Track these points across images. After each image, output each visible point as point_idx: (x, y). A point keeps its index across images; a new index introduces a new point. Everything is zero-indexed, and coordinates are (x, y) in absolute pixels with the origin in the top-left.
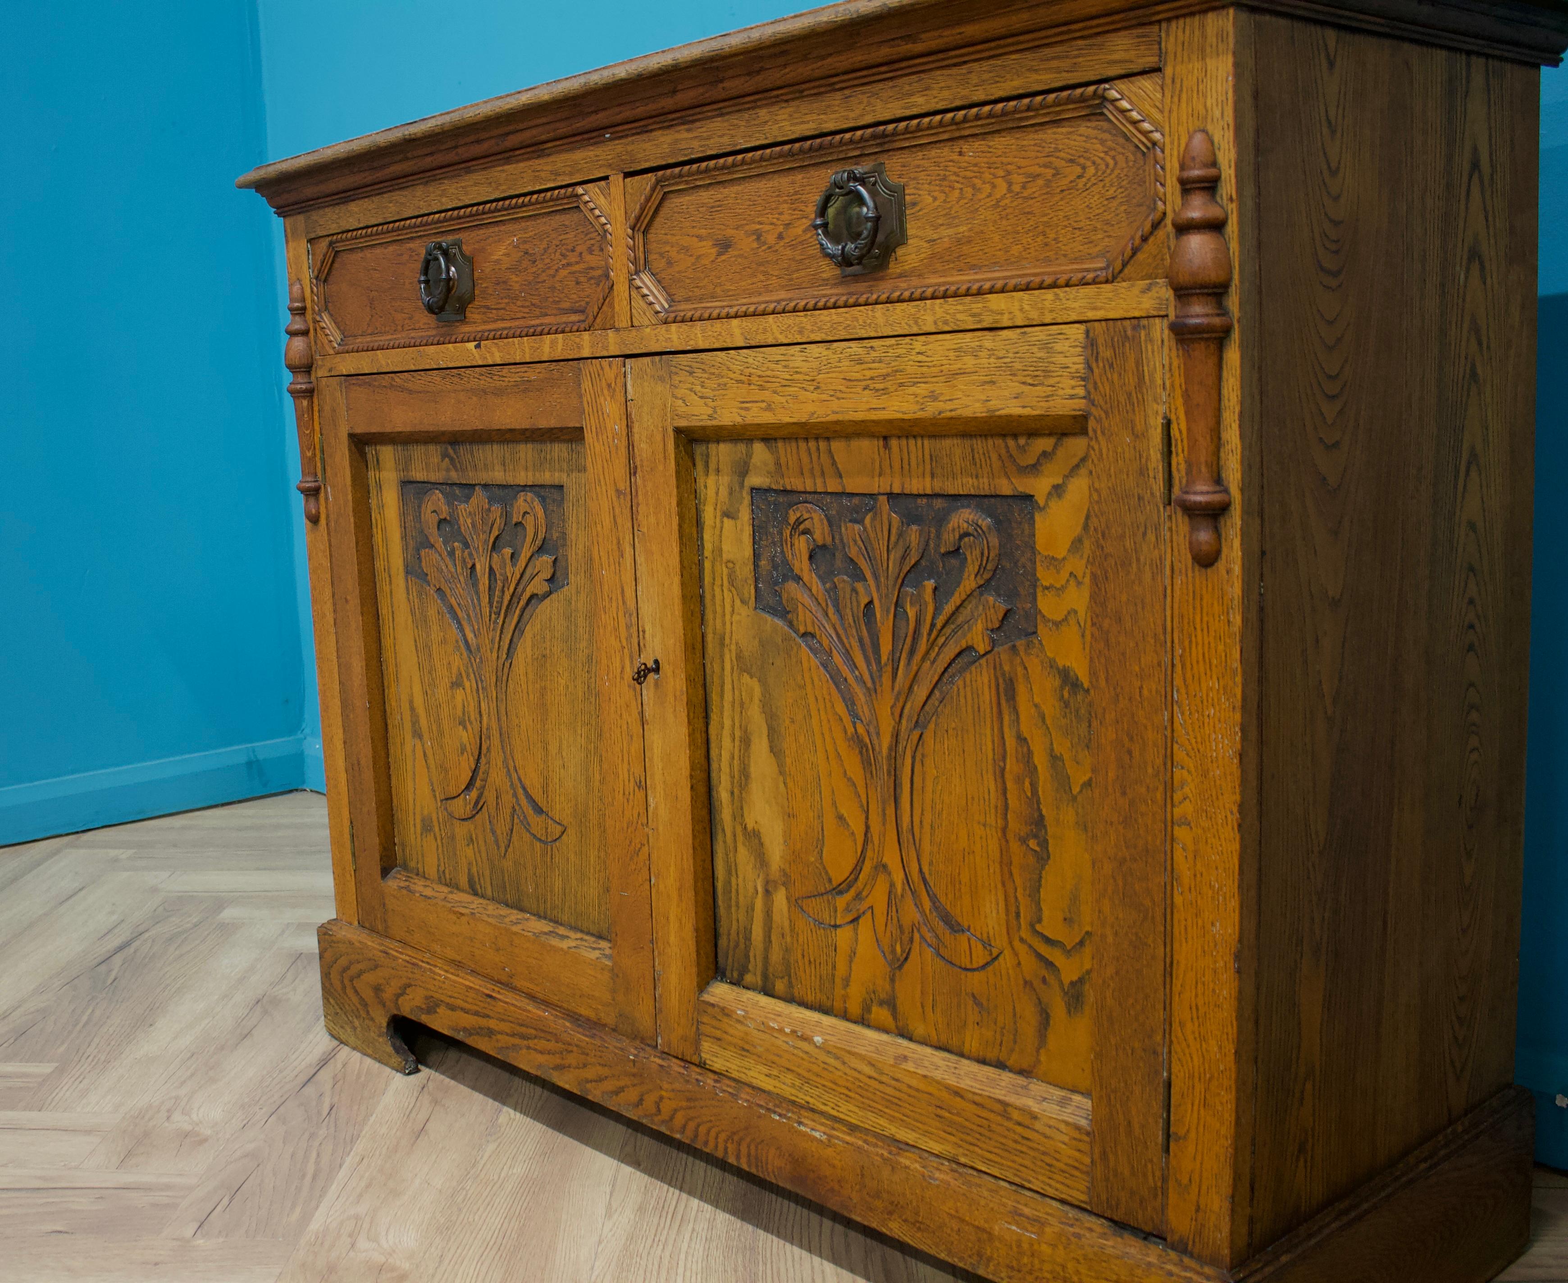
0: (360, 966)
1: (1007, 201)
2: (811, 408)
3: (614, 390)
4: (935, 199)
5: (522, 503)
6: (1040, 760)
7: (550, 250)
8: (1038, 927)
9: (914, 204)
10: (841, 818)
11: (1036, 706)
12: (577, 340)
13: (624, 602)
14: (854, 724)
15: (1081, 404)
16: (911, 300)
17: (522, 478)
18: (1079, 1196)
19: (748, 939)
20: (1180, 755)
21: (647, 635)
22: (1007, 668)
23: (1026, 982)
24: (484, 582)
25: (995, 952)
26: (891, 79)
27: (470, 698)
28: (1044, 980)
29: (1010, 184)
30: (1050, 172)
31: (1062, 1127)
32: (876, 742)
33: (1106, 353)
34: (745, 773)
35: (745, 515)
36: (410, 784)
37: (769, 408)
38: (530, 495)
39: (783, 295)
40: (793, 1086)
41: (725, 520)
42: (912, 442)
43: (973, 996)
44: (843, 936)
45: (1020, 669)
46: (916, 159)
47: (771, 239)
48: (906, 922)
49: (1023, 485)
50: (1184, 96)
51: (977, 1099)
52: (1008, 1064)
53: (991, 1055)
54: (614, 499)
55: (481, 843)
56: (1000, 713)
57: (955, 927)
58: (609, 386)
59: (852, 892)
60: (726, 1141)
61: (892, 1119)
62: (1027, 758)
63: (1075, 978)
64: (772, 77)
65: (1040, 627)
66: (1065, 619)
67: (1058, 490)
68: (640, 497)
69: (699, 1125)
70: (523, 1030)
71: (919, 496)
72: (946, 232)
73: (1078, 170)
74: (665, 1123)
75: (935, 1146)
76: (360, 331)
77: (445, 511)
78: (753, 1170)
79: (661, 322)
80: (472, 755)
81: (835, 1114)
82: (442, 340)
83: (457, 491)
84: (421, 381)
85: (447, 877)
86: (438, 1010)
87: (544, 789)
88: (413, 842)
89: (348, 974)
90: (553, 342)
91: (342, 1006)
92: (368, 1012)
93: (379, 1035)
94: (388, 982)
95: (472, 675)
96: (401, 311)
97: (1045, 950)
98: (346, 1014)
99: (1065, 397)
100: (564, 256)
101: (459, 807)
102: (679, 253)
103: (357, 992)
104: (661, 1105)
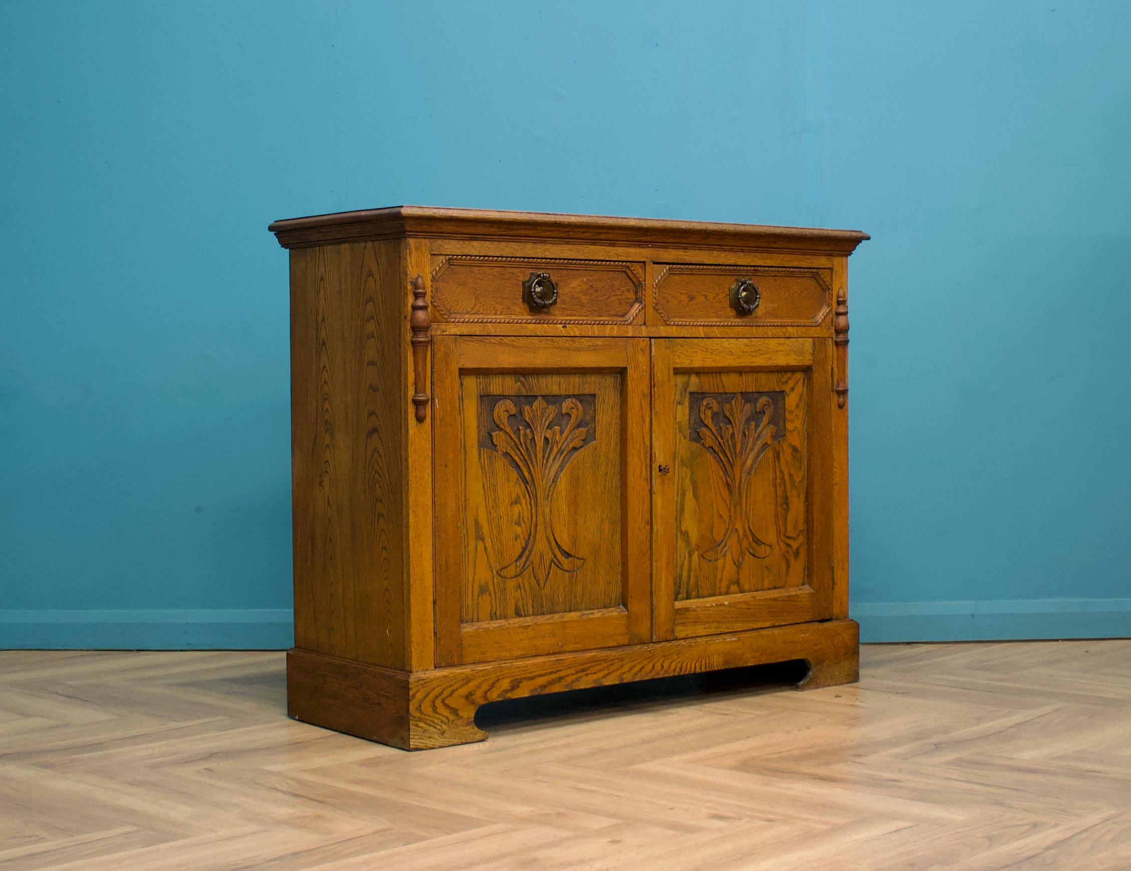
0: (454, 688)
1: (789, 298)
3: (644, 352)
5: (566, 405)
6: (787, 477)
7: (607, 287)
8: (786, 534)
10: (721, 516)
11: (786, 459)
12: (625, 329)
13: (644, 443)
14: (726, 480)
15: (810, 362)
16: (763, 326)
17: (570, 391)
18: (808, 618)
19: (681, 579)
20: (835, 464)
21: (657, 455)
22: (777, 448)
23: (782, 555)
24: (540, 445)
25: (773, 548)
26: (761, 253)
27: (525, 509)
28: (788, 552)
29: (789, 293)
30: (800, 292)
31: (806, 595)
32: (734, 484)
33: (817, 346)
34: (682, 509)
35: (687, 404)
36: (471, 570)
38: (574, 400)
39: (716, 320)
40: (716, 627)
41: (678, 405)
42: (750, 374)
43: (767, 567)
44: (720, 563)
45: (781, 448)
47: (711, 298)
48: (743, 548)
49: (782, 388)
53: (772, 586)
54: (642, 398)
55: (527, 586)
56: (775, 466)
57: (761, 544)
58: (642, 350)
59: (723, 544)
60: (695, 664)
62: (783, 479)
63: (796, 547)
65: (786, 434)
66: (794, 430)
67: (793, 389)
68: (656, 396)
69: (682, 664)
70: (584, 667)
71: (750, 393)
72: (770, 305)
73: (807, 293)
74: (666, 672)
75: (767, 624)
76: (464, 312)
77: (513, 410)
78: (708, 670)
79: (668, 325)
80: (524, 539)
81: (732, 630)
82: (538, 321)
83: (522, 400)
84: (522, 342)
85: (498, 614)
86: (521, 685)
87: (574, 544)
88: (470, 603)
89: (440, 698)
90: (611, 328)
91: (431, 723)
92: (458, 715)
93: (466, 726)
94: (478, 687)
95: (527, 495)
96: (502, 304)
97: (789, 541)
98: (435, 727)
99: (807, 360)
100: (614, 291)
101: (511, 571)
102: (671, 298)
103: (447, 707)
104: (664, 664)
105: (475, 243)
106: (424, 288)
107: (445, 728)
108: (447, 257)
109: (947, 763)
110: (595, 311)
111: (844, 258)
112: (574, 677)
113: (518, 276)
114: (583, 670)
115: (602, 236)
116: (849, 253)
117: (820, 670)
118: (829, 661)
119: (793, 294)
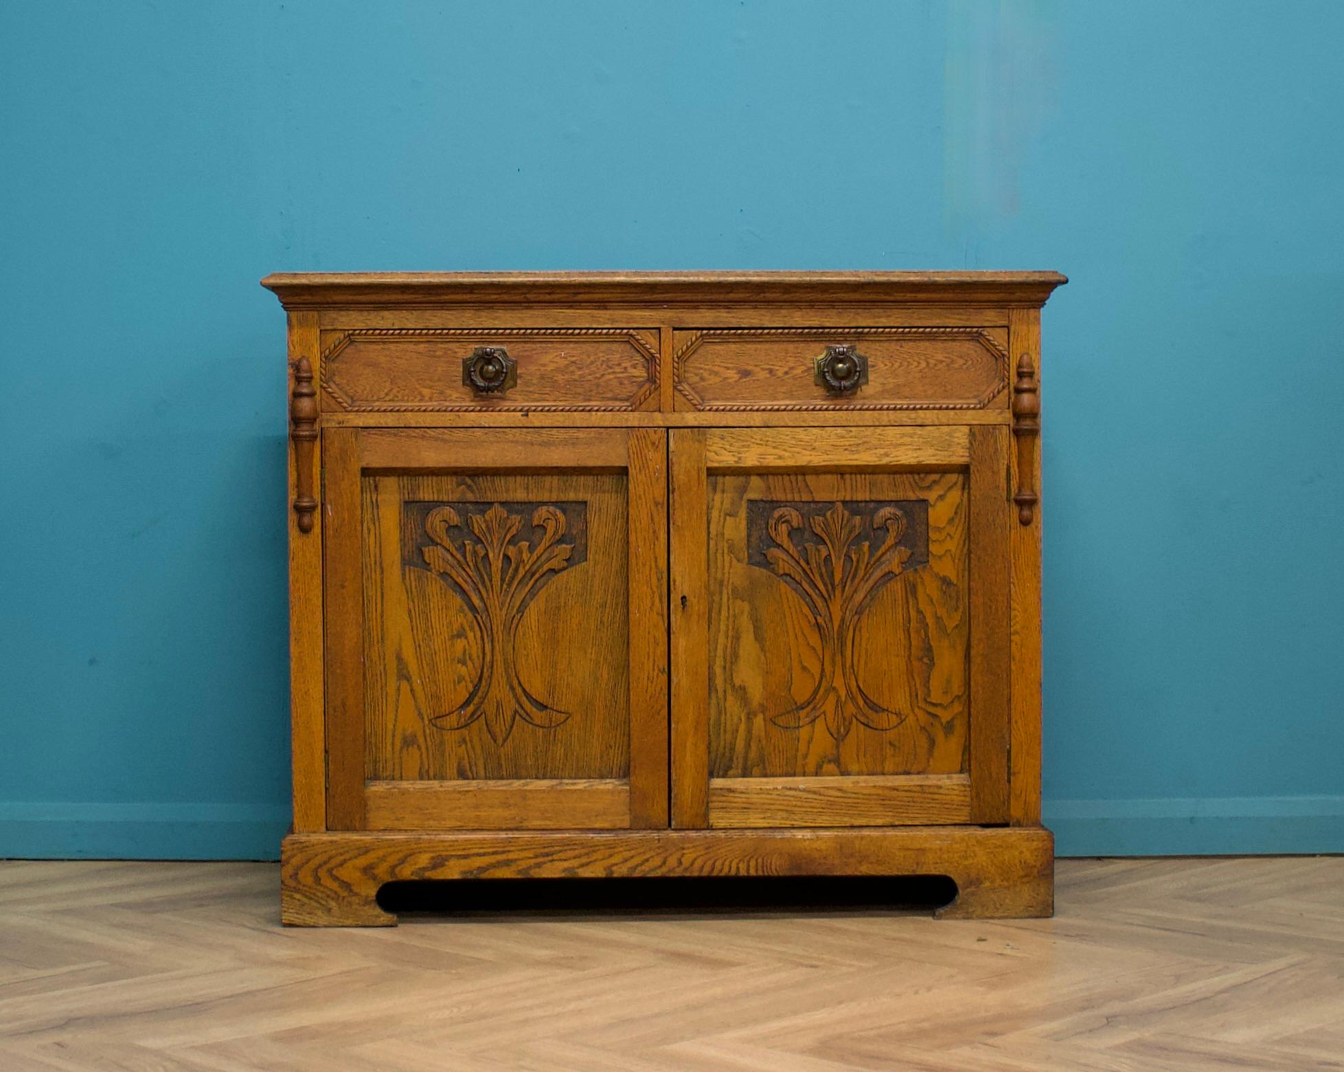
1: (926, 370)
2: (809, 458)
3: (657, 447)
4: (886, 365)
5: (543, 512)
6: (930, 621)
7: (597, 363)
8: (928, 700)
9: (873, 366)
10: (804, 668)
11: (928, 595)
12: (625, 416)
13: (657, 566)
14: (816, 619)
15: (967, 459)
16: (874, 409)
17: (545, 497)
18: (963, 818)
19: (732, 749)
20: (1014, 605)
21: (677, 583)
22: (911, 579)
23: (921, 728)
24: (497, 564)
25: (903, 717)
27: (473, 644)
28: (932, 724)
29: (928, 363)
30: (948, 361)
31: (955, 787)
32: (829, 626)
33: (979, 438)
34: (735, 656)
35: (743, 514)
36: (390, 716)
37: (780, 457)
38: (552, 508)
39: (789, 402)
40: (783, 818)
41: (728, 518)
42: (858, 476)
43: (891, 743)
44: (804, 733)
45: (919, 580)
46: (877, 346)
47: (780, 373)
48: (847, 715)
49: (922, 495)
50: (1019, 340)
51: (906, 788)
52: (912, 771)
53: (900, 770)
54: (653, 507)
55: (476, 739)
56: (907, 602)
57: (879, 710)
58: (653, 444)
59: (811, 706)
60: (738, 864)
61: (851, 816)
62: (923, 620)
63: (949, 718)
64: (796, 296)
65: (930, 559)
66: (944, 555)
67: (941, 497)
68: (677, 506)
69: (716, 860)
70: (546, 850)
71: (861, 502)
72: (890, 380)
73: (964, 362)
74: (686, 869)
75: (880, 822)
76: (375, 398)
77: (455, 519)
78: (760, 873)
79: (699, 410)
80: (471, 682)
81: (813, 825)
82: (484, 409)
83: (470, 507)
84: (460, 434)
85: (432, 774)
86: (447, 863)
87: (551, 693)
88: (389, 756)
89: (325, 868)
90: (603, 416)
91: (312, 896)
92: (351, 891)
93: (364, 905)
94: (383, 859)
95: (477, 628)
96: (431, 387)
97: (931, 709)
98: (317, 901)
99: (959, 456)
100: (611, 368)
101: (453, 720)
102: (710, 374)
103: (336, 878)
104: (683, 860)
105: (386, 314)
106: (311, 371)
107: (333, 904)
108: (346, 333)
109: (1117, 1048)
110: (579, 394)
111: (1032, 311)
112: (533, 861)
113: (456, 352)
114: (547, 855)
115: (580, 297)
116: (1041, 303)
117: (973, 894)
118: (992, 882)
119: (935, 365)
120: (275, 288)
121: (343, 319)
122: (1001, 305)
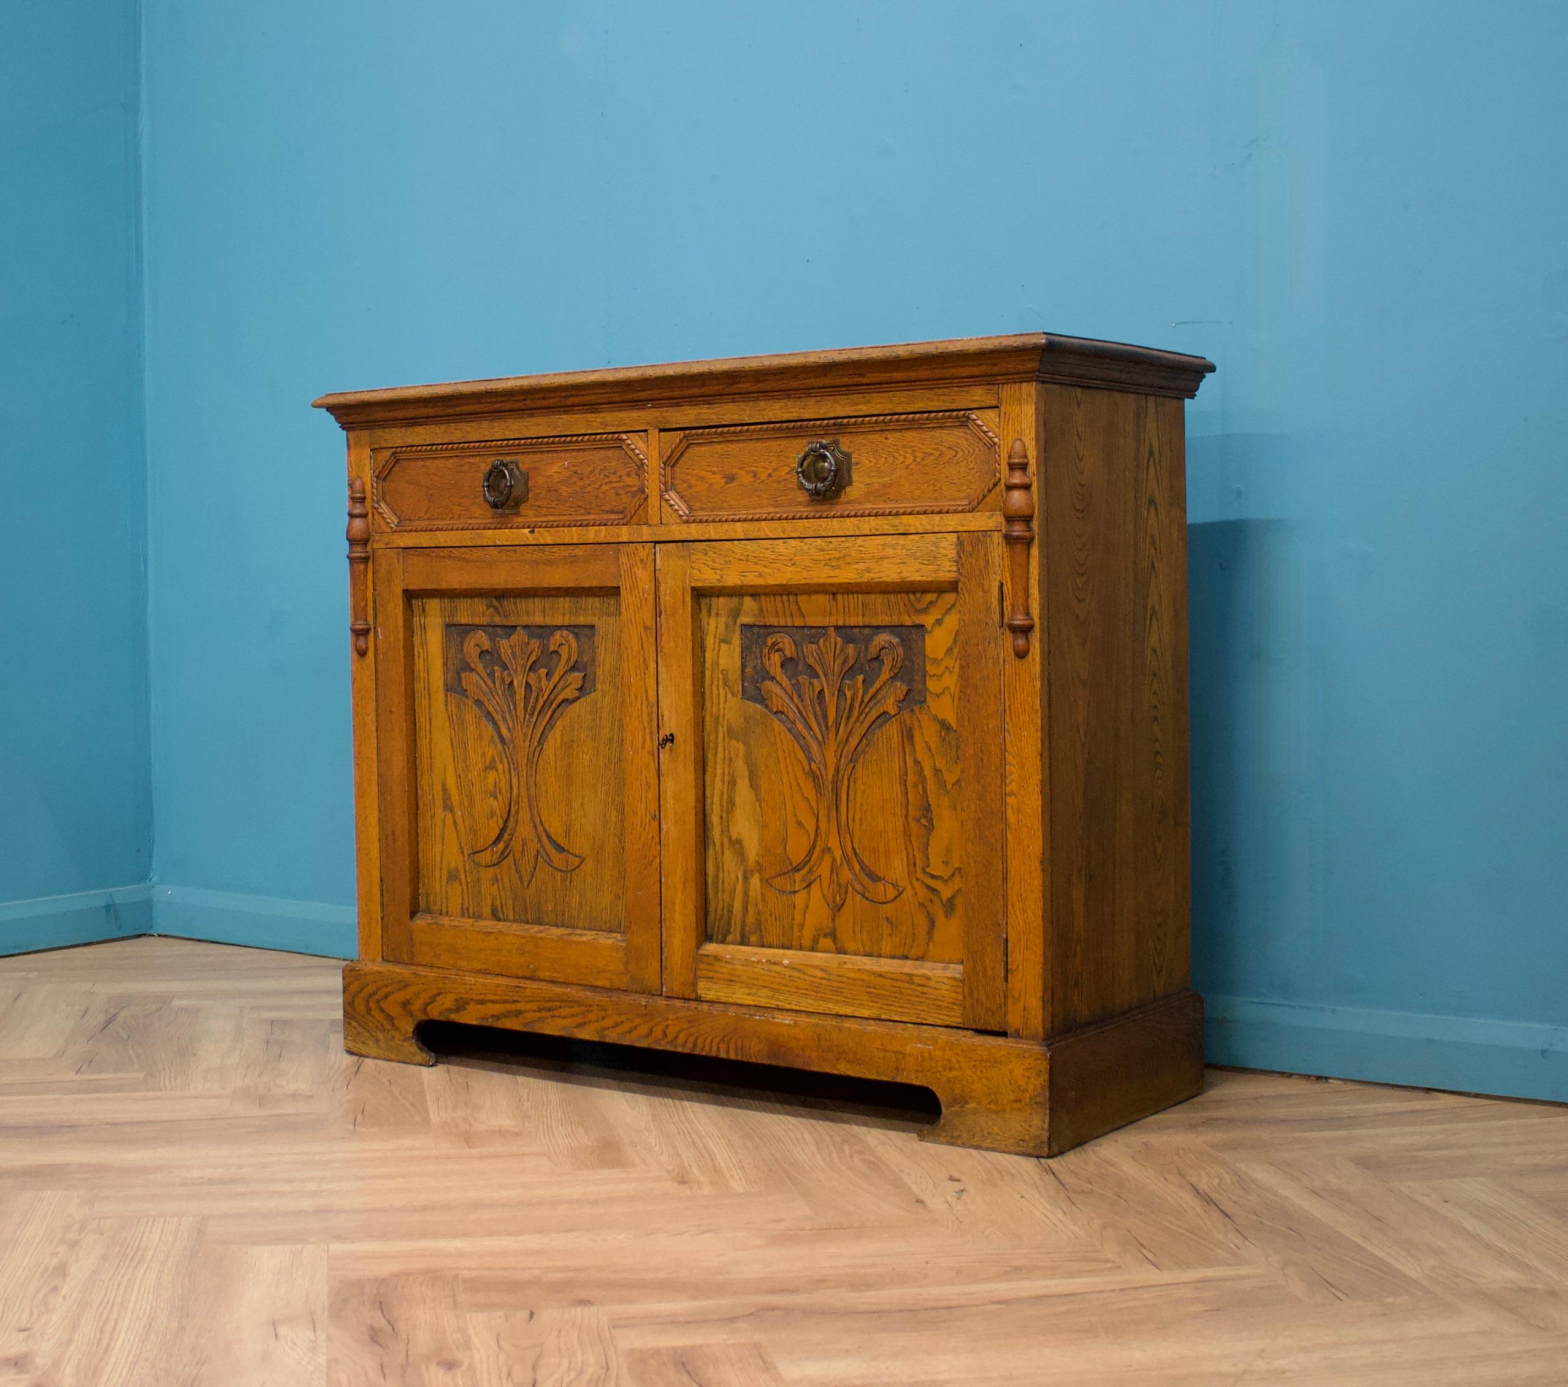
0: (389, 989)
1: (913, 466)
2: (789, 576)
3: (646, 564)
4: (870, 461)
5: (557, 637)
6: (928, 773)
7: (596, 472)
8: (928, 870)
9: (857, 464)
10: (799, 823)
11: (926, 742)
12: (617, 531)
13: (647, 699)
14: (810, 764)
15: (955, 575)
16: (855, 516)
17: (559, 621)
18: (955, 1020)
19: (730, 912)
20: (1009, 758)
21: (665, 718)
22: (908, 722)
23: (920, 904)
24: (520, 692)
25: (901, 889)
26: (846, 394)
27: (502, 777)
28: (931, 901)
29: (915, 457)
30: (937, 453)
31: (945, 980)
32: (824, 774)
33: (968, 548)
34: (731, 803)
35: (736, 641)
36: (438, 848)
37: (761, 575)
38: (565, 632)
39: (770, 510)
40: (767, 997)
41: (722, 644)
42: (851, 596)
43: (888, 919)
44: (800, 899)
45: (916, 722)
46: (860, 439)
47: (764, 477)
48: (843, 881)
49: (918, 620)
50: (1010, 422)
51: (893, 976)
52: (909, 956)
53: (899, 952)
54: (641, 632)
55: (506, 880)
56: (904, 748)
57: (874, 877)
58: (642, 560)
59: (807, 868)
60: (718, 1044)
61: (837, 1002)
62: (920, 773)
63: (949, 896)
64: (769, 385)
65: (928, 698)
66: (943, 693)
67: (939, 622)
68: (664, 631)
69: (697, 1038)
70: (549, 1005)
71: (855, 627)
72: (876, 480)
73: (953, 453)
74: (670, 1043)
75: (866, 1013)
76: (418, 517)
77: (487, 644)
78: (740, 1058)
79: (685, 522)
80: (502, 817)
81: (797, 1008)
82: (499, 526)
83: (499, 631)
84: (477, 554)
85: (471, 911)
86: (468, 1007)
87: (567, 834)
88: (438, 890)
89: (375, 998)
90: (596, 531)
91: (365, 1026)
92: (394, 1025)
93: (404, 1041)
94: (417, 995)
95: (505, 760)
96: (459, 505)
97: (932, 883)
98: (369, 1031)
99: (946, 571)
100: (607, 477)
101: (486, 857)
102: (697, 480)
103: (382, 1011)
104: (667, 1032)
105: (419, 429)
106: (364, 491)
107: (380, 1036)
108: (391, 451)
110: (579, 507)
111: (1024, 386)
112: (537, 1016)
113: (477, 467)
114: (550, 1010)
117: (958, 1114)
118: (979, 1103)
119: (923, 460)
120: (332, 409)
121: (387, 437)
122: (988, 380)
